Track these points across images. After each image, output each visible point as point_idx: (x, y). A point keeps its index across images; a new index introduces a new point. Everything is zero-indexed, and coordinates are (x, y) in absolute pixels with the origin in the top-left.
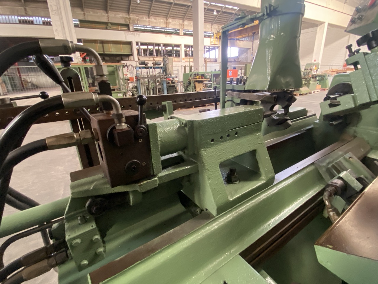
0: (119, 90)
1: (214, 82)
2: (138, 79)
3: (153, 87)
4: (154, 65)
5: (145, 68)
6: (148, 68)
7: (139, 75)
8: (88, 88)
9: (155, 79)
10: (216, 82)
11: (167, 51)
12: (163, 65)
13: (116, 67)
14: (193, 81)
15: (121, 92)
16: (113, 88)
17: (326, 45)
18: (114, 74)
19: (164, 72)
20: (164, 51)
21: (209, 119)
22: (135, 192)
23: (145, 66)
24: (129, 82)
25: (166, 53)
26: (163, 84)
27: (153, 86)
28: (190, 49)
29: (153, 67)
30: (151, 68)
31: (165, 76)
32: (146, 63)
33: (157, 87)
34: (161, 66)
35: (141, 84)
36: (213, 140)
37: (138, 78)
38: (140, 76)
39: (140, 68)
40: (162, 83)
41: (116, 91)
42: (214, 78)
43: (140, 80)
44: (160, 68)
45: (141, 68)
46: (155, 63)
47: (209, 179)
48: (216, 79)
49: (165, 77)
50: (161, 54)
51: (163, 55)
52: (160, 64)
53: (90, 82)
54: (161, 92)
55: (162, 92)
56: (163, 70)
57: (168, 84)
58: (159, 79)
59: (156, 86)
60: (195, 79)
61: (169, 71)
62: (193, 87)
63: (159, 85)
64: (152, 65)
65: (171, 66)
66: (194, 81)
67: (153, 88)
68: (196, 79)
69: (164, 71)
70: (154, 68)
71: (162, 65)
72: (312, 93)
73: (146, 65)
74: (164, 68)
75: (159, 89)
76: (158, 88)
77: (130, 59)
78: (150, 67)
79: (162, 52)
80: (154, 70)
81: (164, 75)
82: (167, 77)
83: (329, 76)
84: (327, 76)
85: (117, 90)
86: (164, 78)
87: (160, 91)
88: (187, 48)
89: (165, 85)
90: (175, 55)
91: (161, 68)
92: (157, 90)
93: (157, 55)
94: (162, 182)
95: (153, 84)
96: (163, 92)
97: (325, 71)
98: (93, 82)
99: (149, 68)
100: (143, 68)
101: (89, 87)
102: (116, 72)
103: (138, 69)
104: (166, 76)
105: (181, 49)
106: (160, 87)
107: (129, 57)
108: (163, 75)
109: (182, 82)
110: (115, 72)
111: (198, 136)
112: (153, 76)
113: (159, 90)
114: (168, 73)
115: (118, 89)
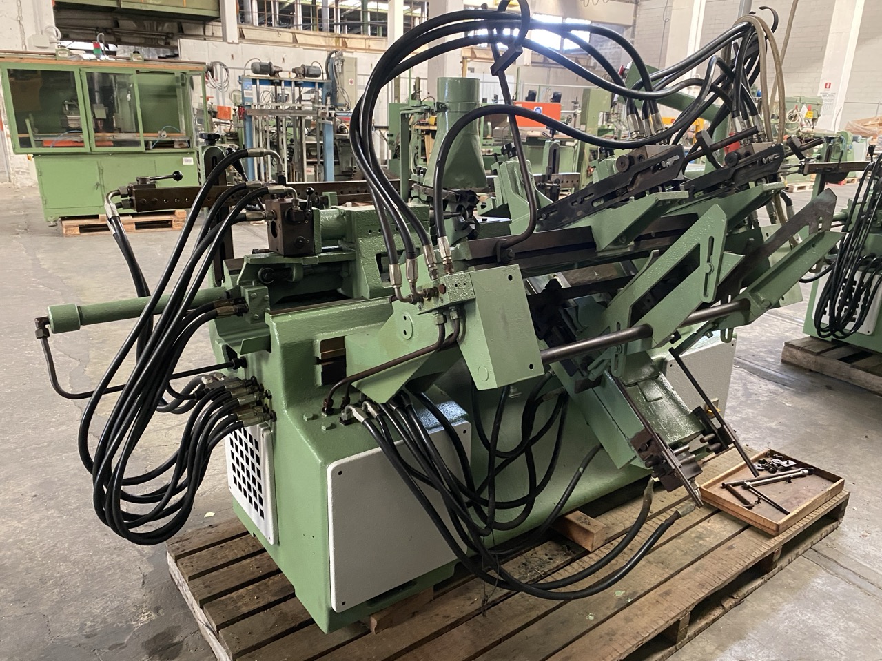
0: (186, 144)
1: (489, 137)
2: (248, 114)
3: (292, 141)
4: (297, 76)
5: (272, 83)
6: (279, 84)
7: (249, 104)
8: (92, 132)
9: (300, 118)
10: (492, 136)
11: (342, 11)
12: (325, 77)
13: (182, 76)
14: (417, 130)
15: (194, 153)
16: (169, 139)
17: (862, 40)
18: (175, 96)
19: (329, 99)
20: (331, 10)
21: (366, 211)
22: (298, 265)
23: (272, 78)
24: (214, 120)
25: (338, 17)
26: (321, 133)
27: (292, 137)
28: (423, 10)
29: (295, 82)
30: (289, 83)
31: (330, 109)
32: (274, 69)
33: (305, 142)
34: (321, 78)
35: (256, 129)
36: (370, 232)
37: (244, 113)
38: (252, 107)
39: (254, 81)
40: (321, 129)
41: (177, 149)
42: (489, 124)
43: (253, 119)
44: (317, 86)
45: (258, 82)
46: (301, 71)
47: (364, 265)
48: (493, 128)
49: (330, 114)
50: (320, 21)
51: (326, 25)
52: (317, 73)
53: (97, 117)
54: (316, 157)
55: (319, 156)
56: (326, 91)
57: (338, 132)
58: (310, 118)
59: (301, 138)
60: (423, 124)
61: (345, 95)
62: (417, 148)
63: (310, 134)
64: (293, 75)
65: (351, 82)
66: (422, 131)
67: (289, 143)
68: (428, 124)
69: (328, 95)
70: (297, 84)
71: (323, 78)
72: (795, 190)
73: (274, 74)
74: (328, 87)
75: (311, 147)
76: (307, 144)
77: (208, 33)
78: (285, 81)
79: (326, 16)
80: (297, 88)
81: (327, 107)
82: (335, 115)
83: (855, 139)
84: (851, 138)
85: (181, 144)
86: (328, 115)
87: (313, 154)
88: (415, 9)
89: (330, 139)
90: (369, 27)
91: (321, 85)
92: (302, 151)
93: (307, 24)
94: (321, 262)
95: (290, 130)
96: (322, 158)
97: (858, 122)
98: (107, 115)
99: (283, 83)
100: (263, 82)
101: (96, 130)
102: (179, 92)
103: (249, 85)
104: (333, 112)
105: (392, 7)
106: (313, 140)
107: (207, 26)
108: (324, 106)
109: (386, 128)
110: (177, 90)
111: (356, 225)
112: (294, 107)
113: (308, 151)
114: (341, 101)
115: (185, 141)
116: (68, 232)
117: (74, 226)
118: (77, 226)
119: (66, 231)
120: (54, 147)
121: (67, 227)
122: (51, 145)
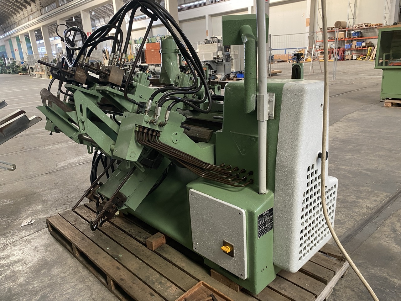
116: (386, 105)
117: (389, 103)
118: (390, 103)
119: (385, 104)
120: (393, 66)
121: (386, 103)
122: (392, 65)
